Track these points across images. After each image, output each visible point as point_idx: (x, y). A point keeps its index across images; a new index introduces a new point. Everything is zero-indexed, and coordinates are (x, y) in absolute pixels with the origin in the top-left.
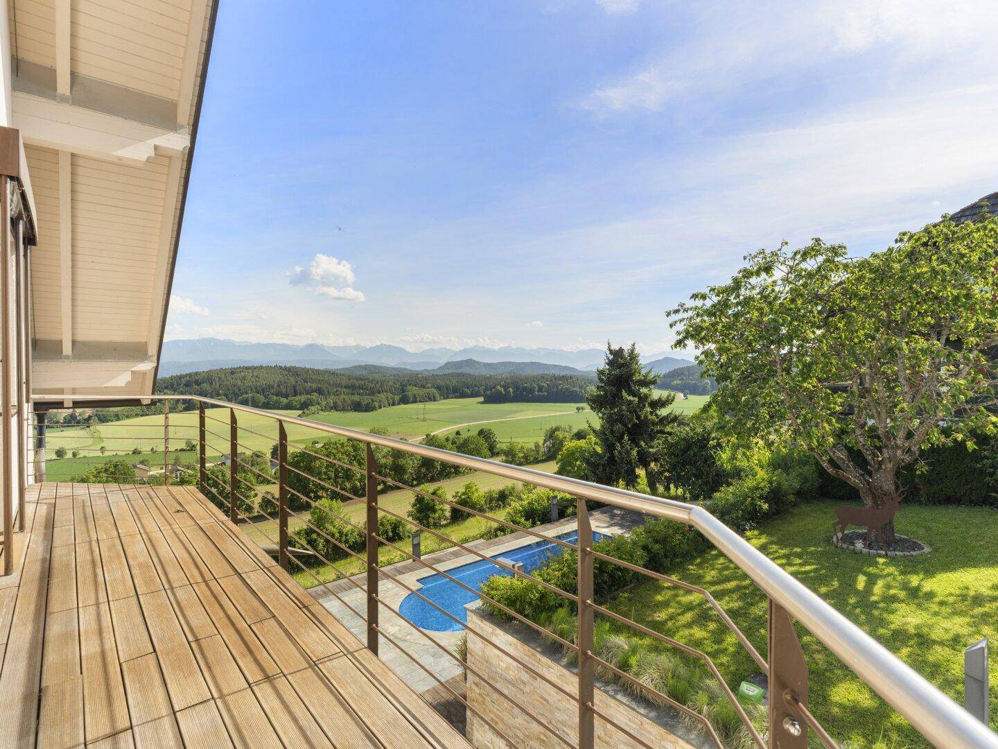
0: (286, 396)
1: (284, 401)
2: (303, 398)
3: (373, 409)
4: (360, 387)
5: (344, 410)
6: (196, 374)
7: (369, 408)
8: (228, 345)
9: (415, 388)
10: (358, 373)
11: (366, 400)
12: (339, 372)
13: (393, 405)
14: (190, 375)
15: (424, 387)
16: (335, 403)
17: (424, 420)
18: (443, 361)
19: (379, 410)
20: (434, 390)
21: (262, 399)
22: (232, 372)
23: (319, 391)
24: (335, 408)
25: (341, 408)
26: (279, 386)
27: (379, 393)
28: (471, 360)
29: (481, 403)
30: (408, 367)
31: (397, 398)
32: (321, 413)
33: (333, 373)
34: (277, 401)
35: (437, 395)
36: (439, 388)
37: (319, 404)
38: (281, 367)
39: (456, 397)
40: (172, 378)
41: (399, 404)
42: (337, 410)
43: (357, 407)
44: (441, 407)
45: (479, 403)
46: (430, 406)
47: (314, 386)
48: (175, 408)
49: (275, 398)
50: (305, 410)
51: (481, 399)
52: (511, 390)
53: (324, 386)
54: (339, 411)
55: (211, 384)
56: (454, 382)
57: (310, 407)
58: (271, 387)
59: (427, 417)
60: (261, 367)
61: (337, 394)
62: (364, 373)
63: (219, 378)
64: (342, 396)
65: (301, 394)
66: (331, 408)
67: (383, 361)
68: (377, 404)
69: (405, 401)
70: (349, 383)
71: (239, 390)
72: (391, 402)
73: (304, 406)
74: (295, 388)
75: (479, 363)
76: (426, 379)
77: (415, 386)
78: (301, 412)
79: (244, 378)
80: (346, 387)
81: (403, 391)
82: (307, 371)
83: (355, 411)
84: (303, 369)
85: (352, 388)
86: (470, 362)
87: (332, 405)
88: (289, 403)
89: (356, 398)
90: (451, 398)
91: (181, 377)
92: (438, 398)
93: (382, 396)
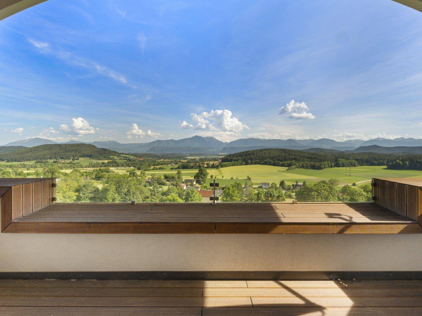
0: (282, 161)
1: (281, 163)
2: (289, 162)
3: (321, 168)
4: (314, 158)
5: (307, 168)
6: (249, 151)
7: (319, 168)
8: (258, 140)
9: (343, 160)
10: (311, 152)
11: (317, 164)
12: (304, 151)
13: (331, 167)
14: (246, 152)
15: (348, 159)
16: (303, 165)
17: (350, 176)
18: (358, 146)
19: (324, 169)
20: (354, 161)
21: (272, 162)
22: (261, 151)
23: (296, 159)
24: (303, 167)
25: (305, 167)
26: (278, 157)
27: (324, 161)
28: (375, 145)
29: (385, 169)
30: (337, 149)
31: (333, 164)
32: (296, 168)
33: (301, 152)
34: (278, 163)
35: (356, 164)
36: (357, 160)
37: (295, 165)
38: (279, 149)
39: (368, 165)
40: (241, 153)
41: (334, 167)
42: (303, 168)
43: (313, 167)
44: (358, 170)
45: (383, 169)
46: (353, 169)
47: (293, 157)
48: (242, 164)
49: (277, 162)
50: (290, 167)
51: (386, 167)
52: (407, 163)
53: (298, 157)
54: (305, 168)
55: (254, 155)
56: (366, 157)
57: (292, 166)
58: (275, 157)
59: (352, 174)
60: (271, 149)
61: (303, 161)
62: (315, 151)
63: (256, 153)
64: (306, 162)
65: (288, 160)
66: (301, 167)
67: (323, 147)
68: (323, 166)
69: (337, 165)
70: (309, 156)
71: (264, 158)
72: (330, 166)
73: (289, 165)
74: (285, 157)
75: (381, 147)
76: (349, 155)
77: (343, 158)
78: (288, 168)
79: (265, 153)
80: (308, 158)
81: (336, 161)
82: (290, 151)
83: (312, 169)
84: (288, 150)
85: (310, 158)
86: (375, 147)
87: (301, 166)
88: (283, 164)
89: (313, 163)
90: (365, 165)
91: (244, 152)
92: (357, 165)
93: (326, 163)
